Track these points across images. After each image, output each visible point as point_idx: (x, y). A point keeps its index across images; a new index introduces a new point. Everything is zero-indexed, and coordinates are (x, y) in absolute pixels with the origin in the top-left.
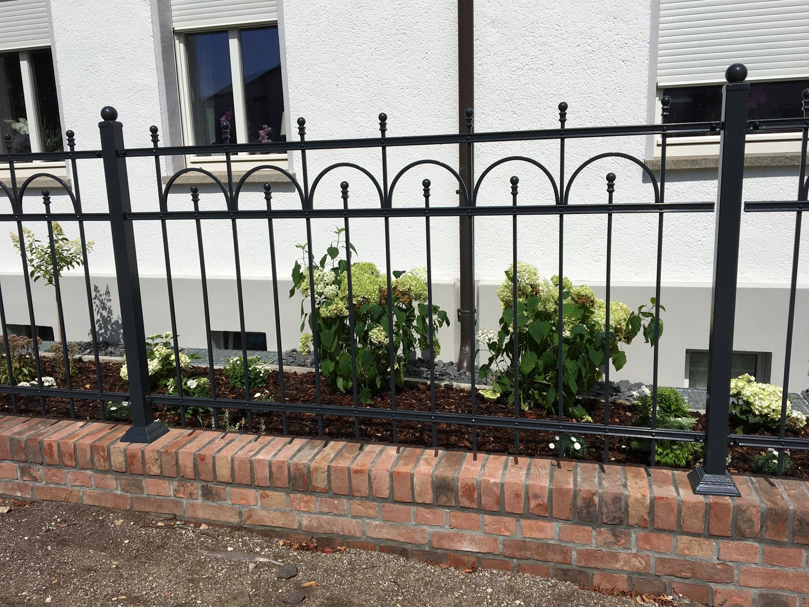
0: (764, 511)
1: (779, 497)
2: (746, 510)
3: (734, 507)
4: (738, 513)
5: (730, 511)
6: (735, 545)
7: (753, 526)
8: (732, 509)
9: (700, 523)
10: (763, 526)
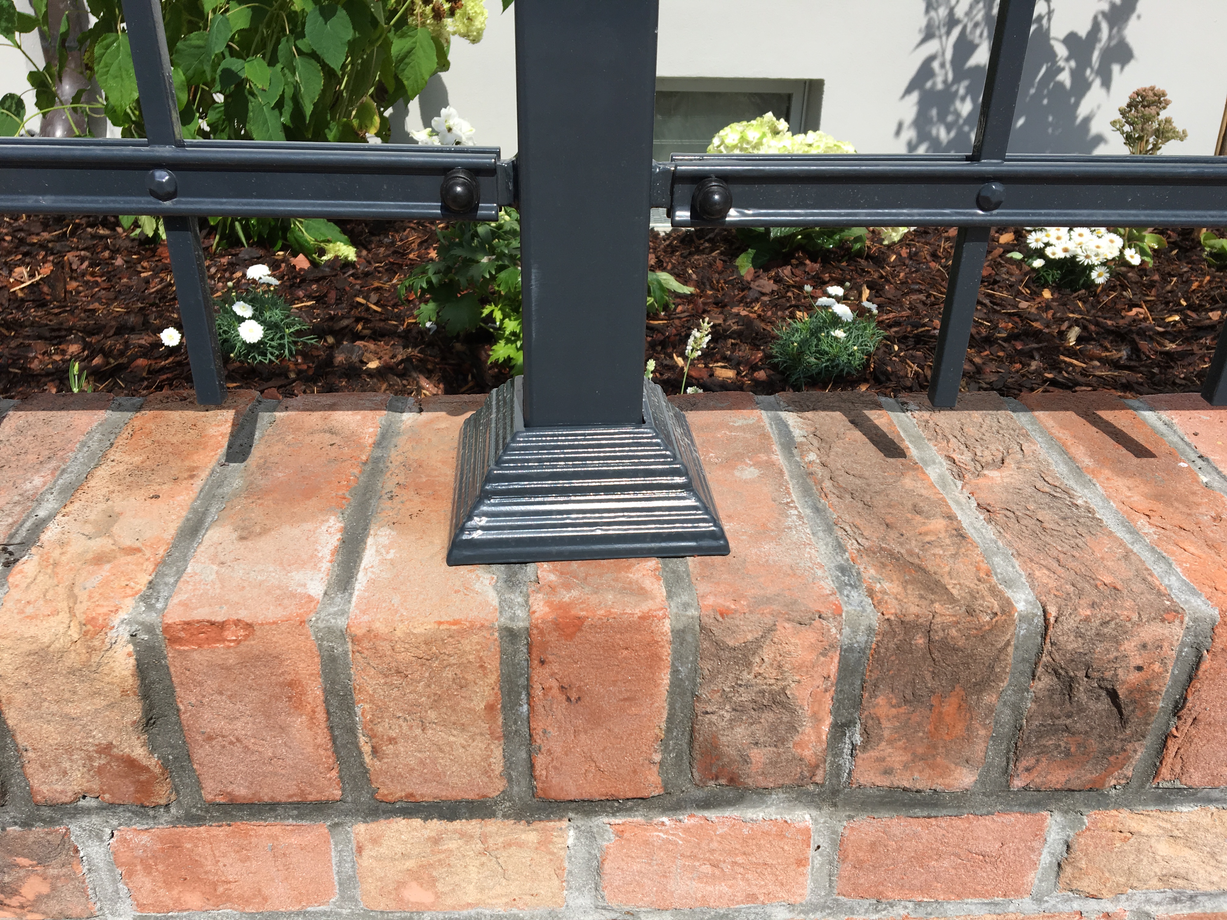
0: (862, 638)
1: (938, 524)
2: (756, 646)
3: (679, 634)
4: (706, 666)
5: (654, 659)
6: (687, 830)
7: (793, 728)
8: (667, 653)
9: (479, 746)
10: (850, 724)
